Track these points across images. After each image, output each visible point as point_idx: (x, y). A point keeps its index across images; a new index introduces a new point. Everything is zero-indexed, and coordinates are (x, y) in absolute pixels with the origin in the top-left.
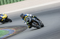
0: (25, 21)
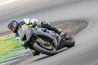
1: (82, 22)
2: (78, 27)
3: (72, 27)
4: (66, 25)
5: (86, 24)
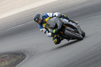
0: (47, 30)
1: (20, 55)
2: (15, 60)
3: (9, 60)
4: (3, 58)
5: (24, 57)
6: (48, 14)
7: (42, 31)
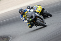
6: (27, 10)
7: (22, 19)
